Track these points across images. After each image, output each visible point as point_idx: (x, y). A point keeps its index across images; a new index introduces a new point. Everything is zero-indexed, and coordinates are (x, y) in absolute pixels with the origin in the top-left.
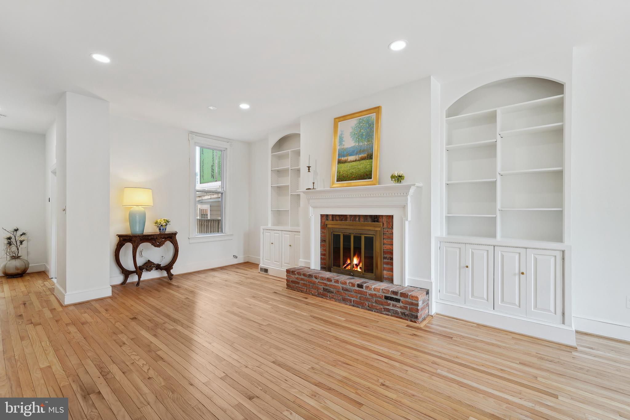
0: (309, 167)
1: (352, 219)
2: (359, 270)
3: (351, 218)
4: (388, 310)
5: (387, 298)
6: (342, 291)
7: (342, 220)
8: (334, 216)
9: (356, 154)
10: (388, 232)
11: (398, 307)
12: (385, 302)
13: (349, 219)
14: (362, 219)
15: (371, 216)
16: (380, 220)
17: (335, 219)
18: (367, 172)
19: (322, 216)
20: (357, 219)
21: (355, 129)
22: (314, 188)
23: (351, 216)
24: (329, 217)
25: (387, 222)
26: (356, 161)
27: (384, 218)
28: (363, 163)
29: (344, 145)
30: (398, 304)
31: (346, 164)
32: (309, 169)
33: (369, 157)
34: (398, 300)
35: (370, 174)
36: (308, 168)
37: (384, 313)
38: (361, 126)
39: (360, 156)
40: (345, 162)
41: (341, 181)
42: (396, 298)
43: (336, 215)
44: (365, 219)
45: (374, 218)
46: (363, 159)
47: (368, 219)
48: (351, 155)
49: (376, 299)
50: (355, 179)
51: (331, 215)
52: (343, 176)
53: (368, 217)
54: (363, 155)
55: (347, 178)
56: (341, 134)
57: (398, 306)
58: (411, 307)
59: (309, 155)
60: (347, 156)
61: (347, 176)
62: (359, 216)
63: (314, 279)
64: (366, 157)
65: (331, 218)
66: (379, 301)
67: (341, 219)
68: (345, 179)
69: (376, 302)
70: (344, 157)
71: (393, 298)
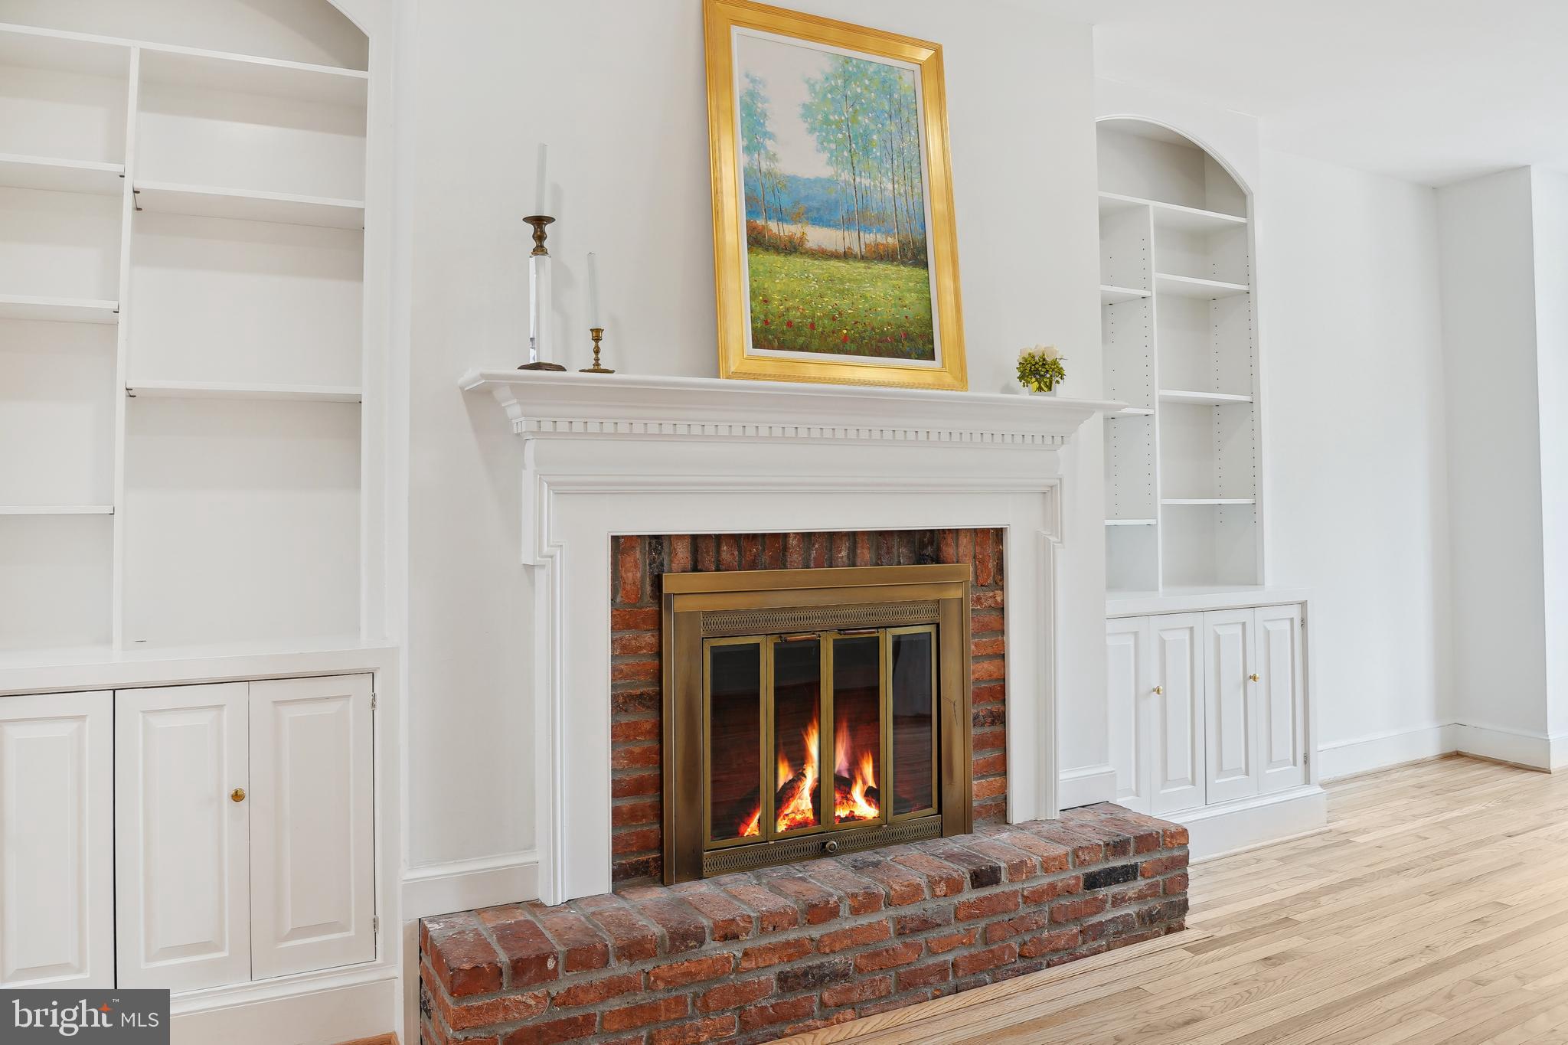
0: (539, 222)
1: (814, 554)
2: (866, 811)
3: (808, 550)
4: (1098, 931)
5: (1092, 882)
6: (897, 944)
7: (753, 565)
8: (702, 545)
9: (847, 224)
10: (981, 604)
11: (1130, 899)
12: (1087, 902)
13: (794, 557)
14: (865, 553)
15: (907, 536)
16: (949, 551)
17: (708, 559)
18: (911, 324)
19: (620, 545)
20: (843, 553)
21: (825, 95)
22: (597, 364)
23: (808, 537)
24: (672, 553)
25: (975, 557)
26: (846, 256)
27: (964, 540)
28: (887, 277)
29: (773, 158)
30: (1132, 888)
31: (797, 262)
32: (540, 237)
33: (910, 255)
34: (1128, 874)
35: (921, 336)
36: (530, 228)
37: (1084, 950)
38: (858, 96)
39: (869, 238)
40: (791, 248)
41: (781, 347)
42: (1123, 867)
43: (719, 538)
44: (878, 548)
45: (921, 542)
46: (880, 255)
47: (895, 550)
48: (818, 221)
49: (1055, 904)
50: (854, 347)
51: (687, 543)
52: (789, 324)
53: (896, 540)
54: (881, 239)
55: (812, 336)
56: (752, 95)
57: (1131, 894)
58: (1169, 876)
59: (543, 148)
60: (795, 219)
61: (812, 326)
62: (853, 536)
63: (714, 949)
64: (894, 251)
65: (683, 553)
66: (1067, 907)
67: (749, 557)
68: (801, 340)
69: (1054, 922)
70: (780, 220)
71: (1114, 869)
